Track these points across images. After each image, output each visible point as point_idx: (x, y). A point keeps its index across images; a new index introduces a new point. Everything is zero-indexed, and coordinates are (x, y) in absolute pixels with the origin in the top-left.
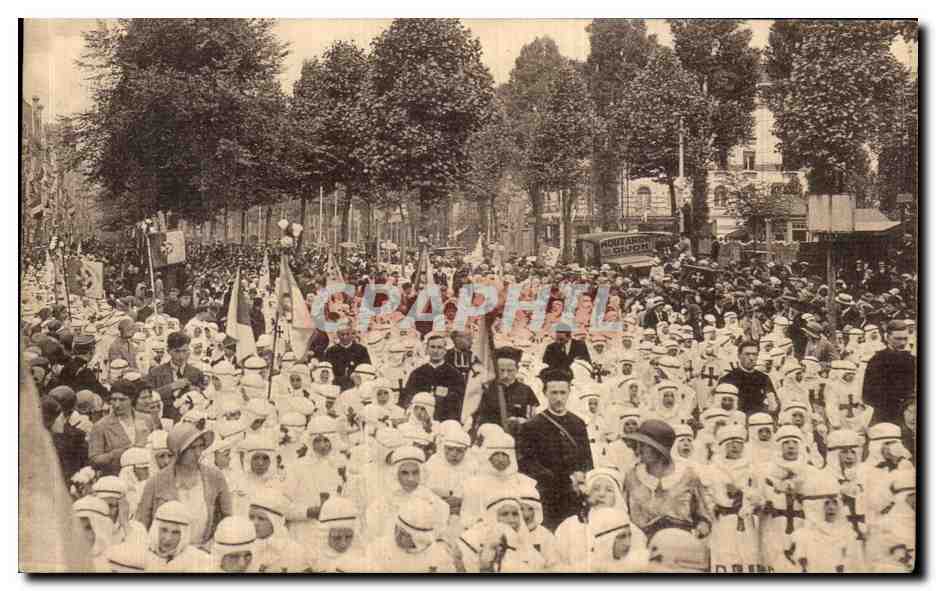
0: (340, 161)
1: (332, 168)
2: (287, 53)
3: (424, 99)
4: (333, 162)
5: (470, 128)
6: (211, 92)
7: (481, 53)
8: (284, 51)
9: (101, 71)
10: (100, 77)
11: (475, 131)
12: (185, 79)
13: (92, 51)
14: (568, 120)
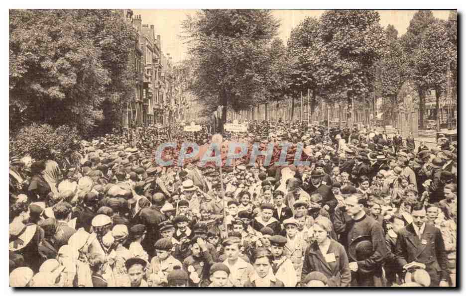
0: (308, 79)
1: (305, 82)
2: (279, 25)
3: (348, 46)
4: (305, 79)
5: (374, 60)
6: (240, 46)
7: (379, 19)
8: (278, 24)
9: (189, 39)
10: (189, 42)
11: (377, 61)
12: (228, 40)
13: (185, 30)
14: (436, 53)
